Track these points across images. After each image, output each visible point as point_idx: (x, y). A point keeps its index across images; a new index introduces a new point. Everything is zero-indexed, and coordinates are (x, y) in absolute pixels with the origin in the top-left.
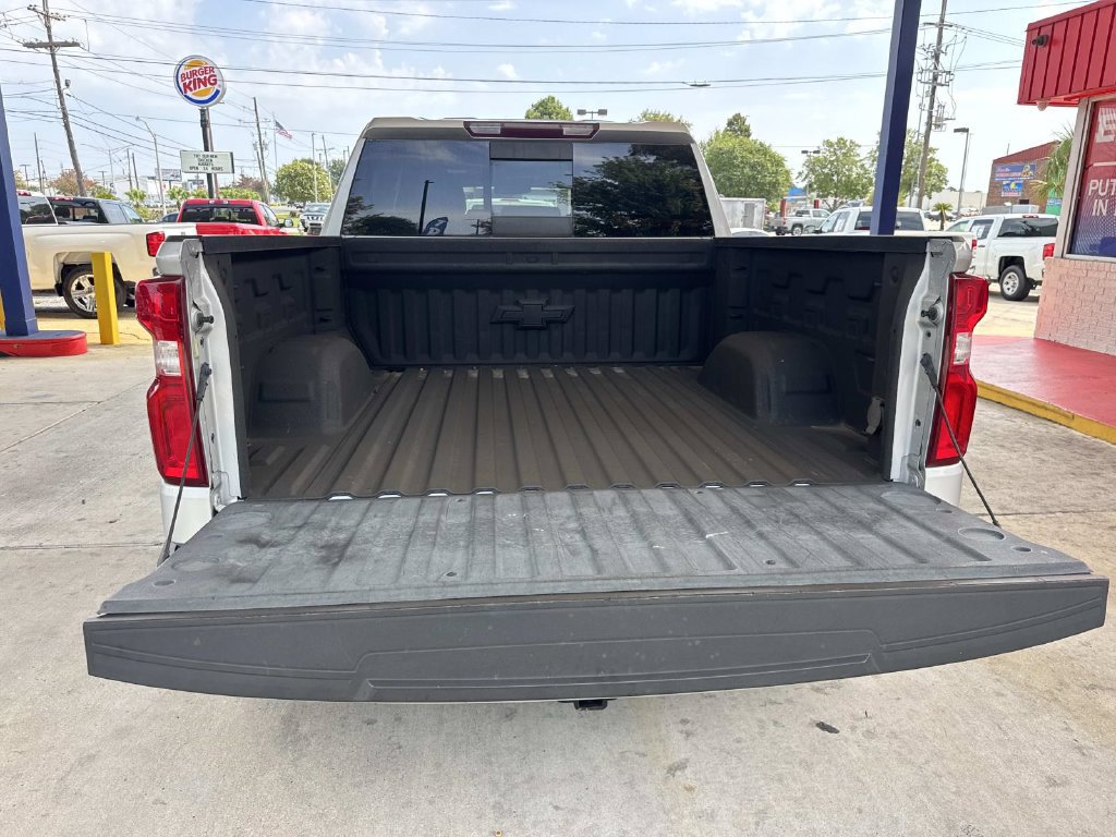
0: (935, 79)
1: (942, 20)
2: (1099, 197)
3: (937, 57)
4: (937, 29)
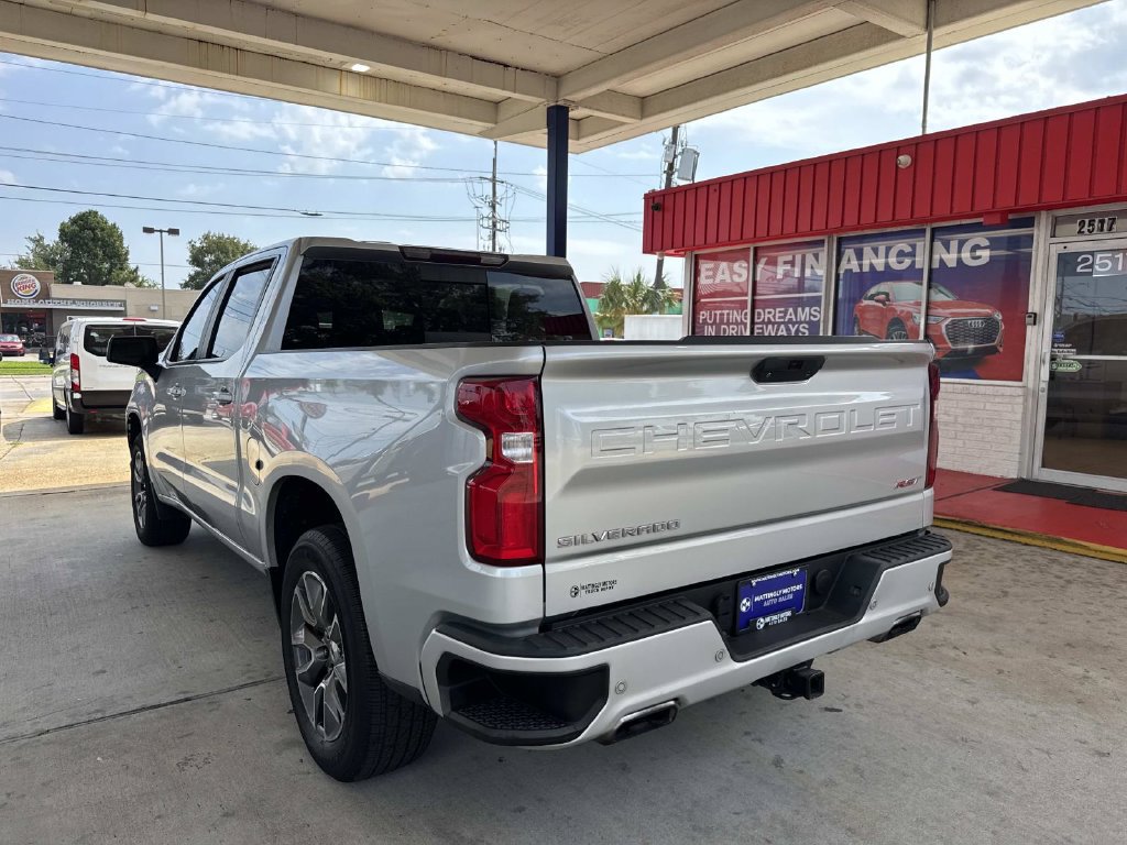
0: (494, 225)
1: (494, 177)
2: (708, 324)
3: (494, 207)
4: (491, 184)
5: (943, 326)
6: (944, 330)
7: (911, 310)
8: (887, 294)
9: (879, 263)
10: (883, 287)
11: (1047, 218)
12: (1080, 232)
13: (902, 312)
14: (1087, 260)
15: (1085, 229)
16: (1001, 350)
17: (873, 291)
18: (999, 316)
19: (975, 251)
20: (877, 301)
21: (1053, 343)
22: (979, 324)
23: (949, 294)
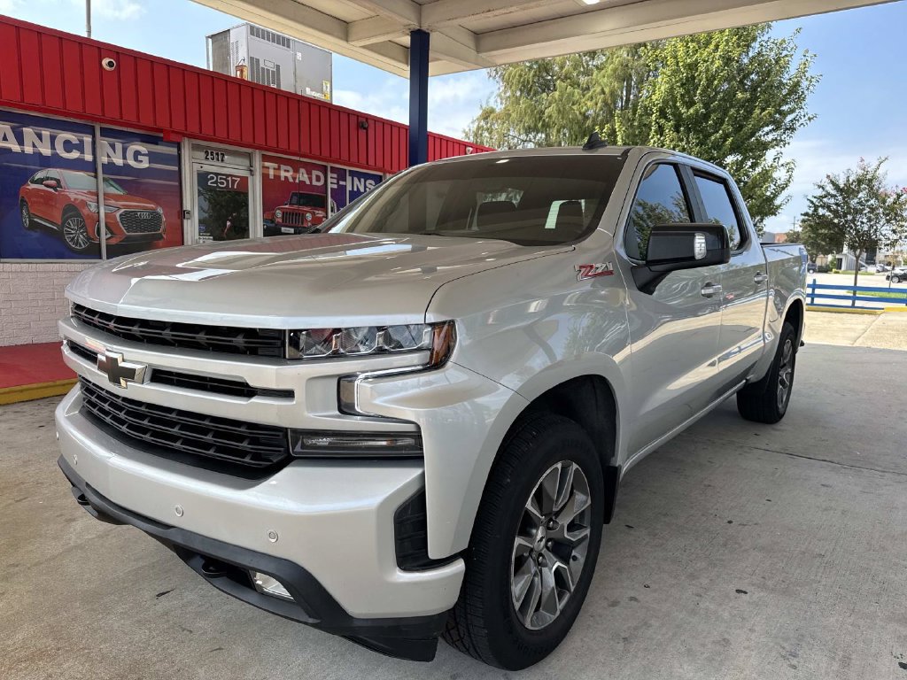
5: (118, 215)
6: (118, 219)
7: (84, 198)
8: (58, 181)
9: (46, 151)
10: (54, 172)
11: (189, 144)
12: (206, 158)
13: (75, 199)
14: (212, 178)
15: (209, 157)
16: (165, 236)
17: (39, 175)
18: (160, 210)
19: (137, 155)
20: (47, 186)
21: (200, 232)
22: (145, 216)
23: (119, 188)
